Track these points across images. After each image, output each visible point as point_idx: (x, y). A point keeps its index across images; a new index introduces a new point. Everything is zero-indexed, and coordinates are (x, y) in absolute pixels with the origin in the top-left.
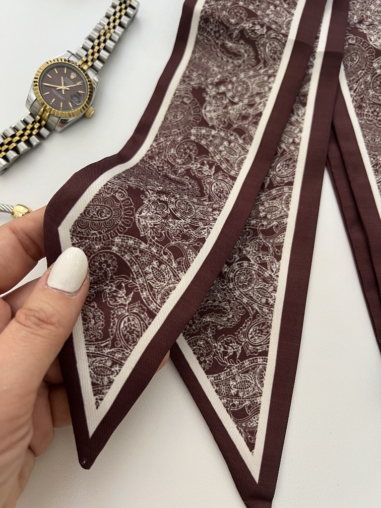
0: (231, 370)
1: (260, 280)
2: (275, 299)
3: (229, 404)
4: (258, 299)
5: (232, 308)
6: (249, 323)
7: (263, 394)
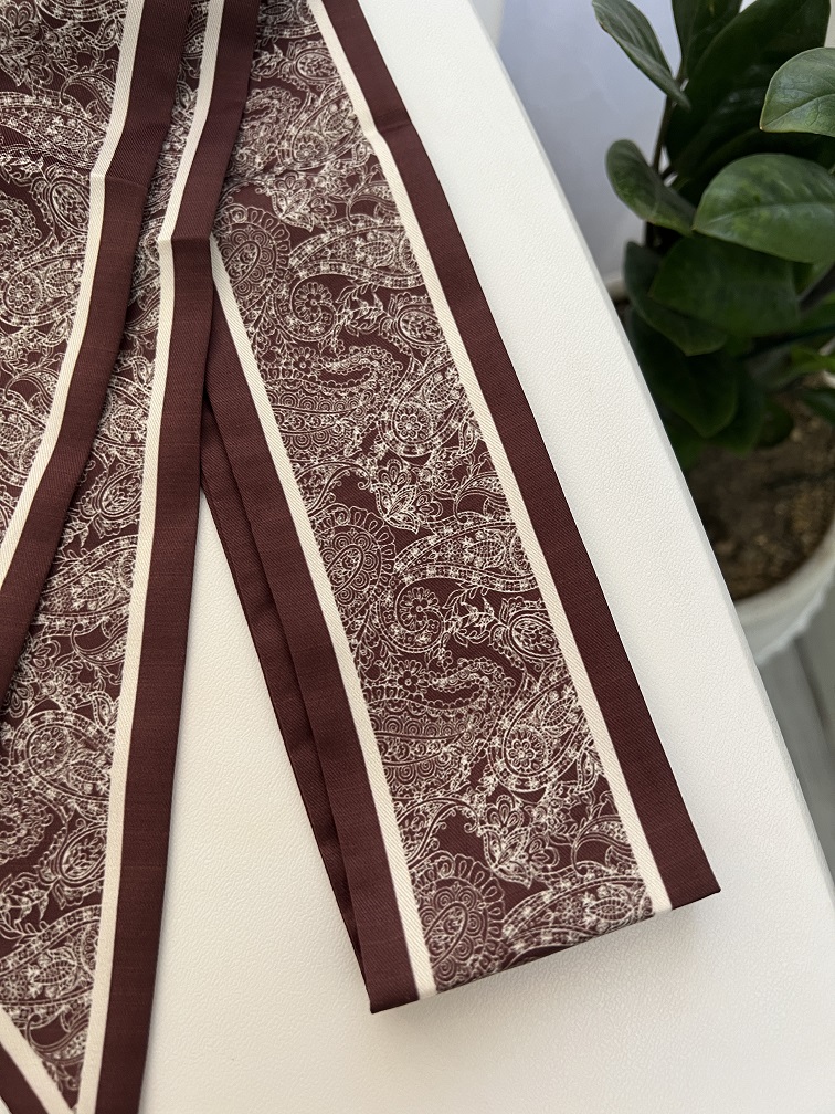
0: (29, 946)
1: (80, 746)
2: (109, 781)
3: (26, 1017)
4: (76, 785)
5: (25, 816)
6: (62, 840)
7: (95, 985)
